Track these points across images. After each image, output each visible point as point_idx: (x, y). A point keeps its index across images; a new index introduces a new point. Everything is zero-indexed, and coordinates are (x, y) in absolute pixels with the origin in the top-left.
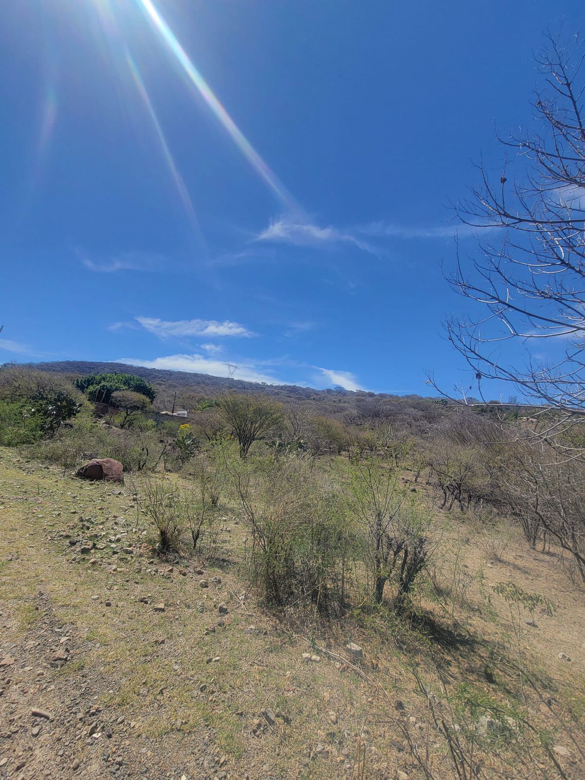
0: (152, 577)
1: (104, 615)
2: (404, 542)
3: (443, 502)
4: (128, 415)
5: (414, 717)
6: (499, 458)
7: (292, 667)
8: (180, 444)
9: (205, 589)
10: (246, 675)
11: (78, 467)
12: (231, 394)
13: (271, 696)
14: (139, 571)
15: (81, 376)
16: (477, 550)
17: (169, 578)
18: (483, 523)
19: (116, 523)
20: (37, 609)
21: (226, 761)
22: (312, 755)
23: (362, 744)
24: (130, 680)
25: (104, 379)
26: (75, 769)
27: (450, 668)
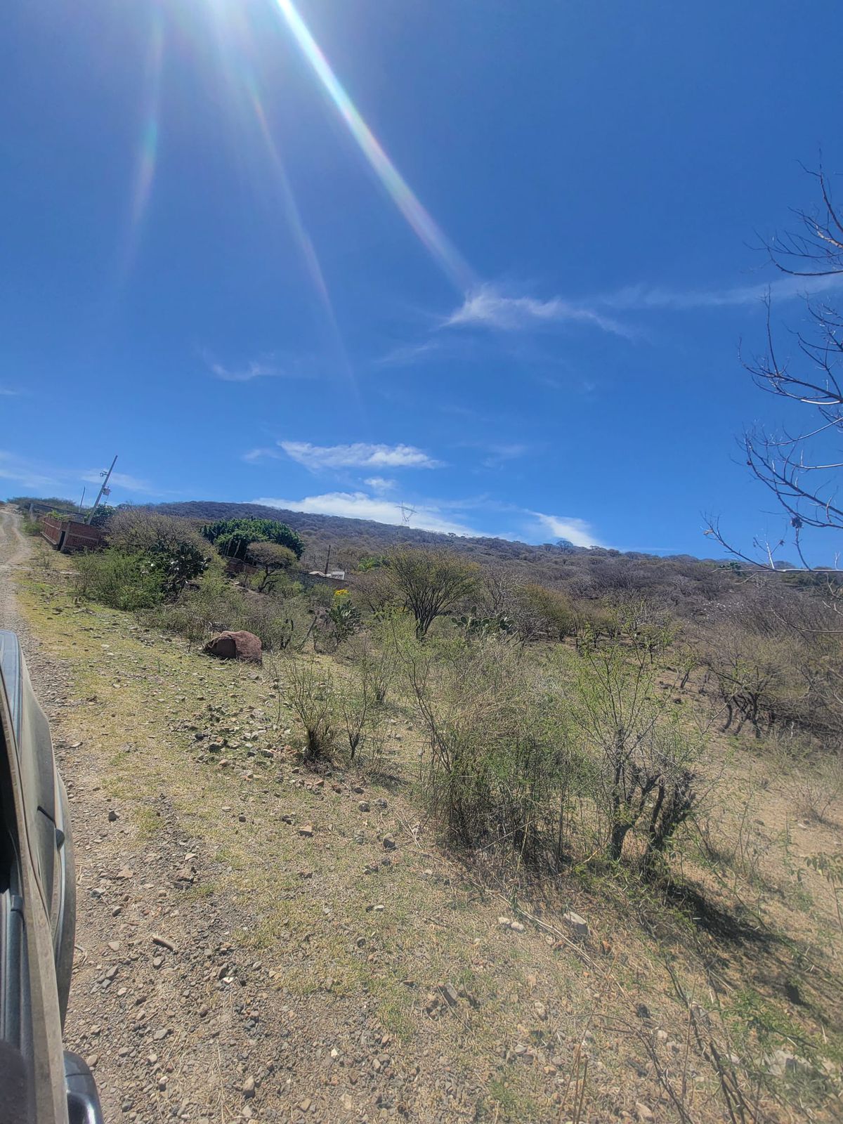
0: (297, 790)
1: (237, 833)
2: (659, 775)
3: (725, 722)
4: (268, 575)
5: (666, 1031)
6: (827, 658)
7: (484, 934)
8: (334, 616)
9: (366, 813)
10: (418, 934)
11: (206, 641)
12: (405, 548)
13: (452, 967)
14: (281, 781)
15: (210, 522)
16: (781, 800)
17: (318, 793)
18: (794, 760)
19: (252, 716)
20: (159, 815)
21: (390, 1042)
22: (508, 1056)
23: (582, 1054)
24: (268, 917)
25: (238, 526)
26: (203, 1015)
27: (727, 970)
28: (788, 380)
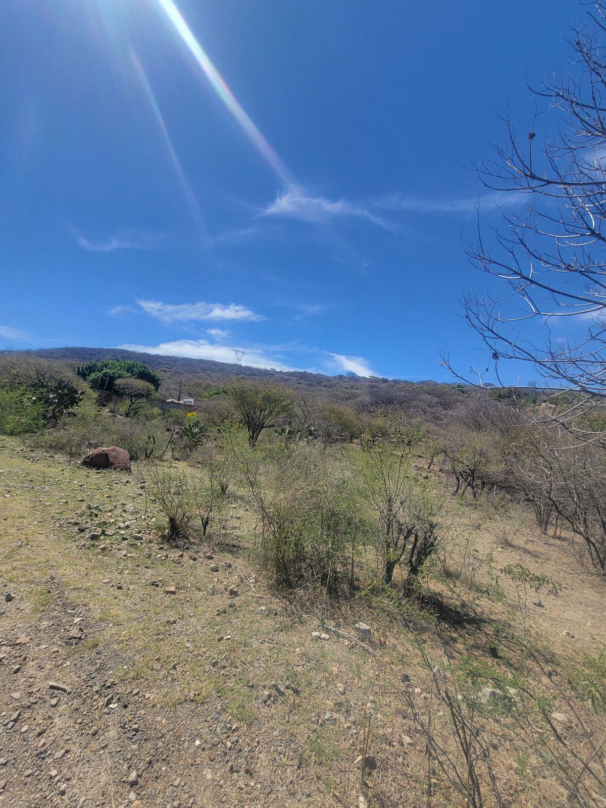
0: (162, 562)
1: (116, 598)
2: (415, 527)
3: (455, 489)
4: (132, 403)
5: (420, 688)
6: (514, 444)
7: (303, 645)
8: (187, 432)
9: (216, 573)
10: (256, 651)
11: (84, 456)
12: (238, 380)
13: (281, 670)
14: (149, 556)
15: (82, 363)
16: (488, 535)
17: (179, 563)
18: (496, 509)
19: (125, 511)
20: (49, 592)
21: (238, 728)
22: (320, 722)
23: (368, 712)
24: (143, 656)
25: (106, 366)
26: (94, 735)
27: (456, 644)
28: (490, 261)
